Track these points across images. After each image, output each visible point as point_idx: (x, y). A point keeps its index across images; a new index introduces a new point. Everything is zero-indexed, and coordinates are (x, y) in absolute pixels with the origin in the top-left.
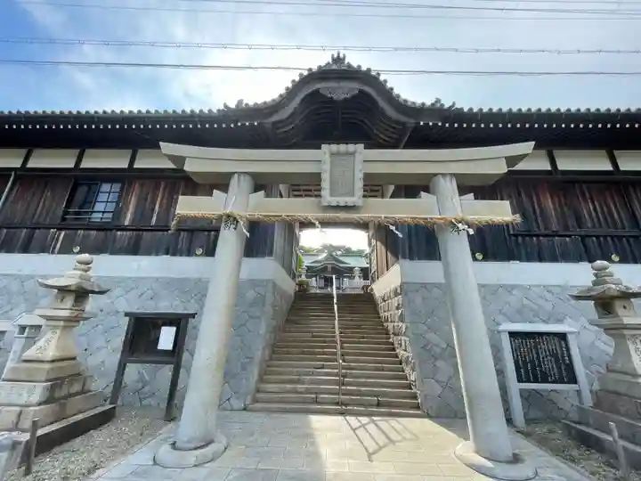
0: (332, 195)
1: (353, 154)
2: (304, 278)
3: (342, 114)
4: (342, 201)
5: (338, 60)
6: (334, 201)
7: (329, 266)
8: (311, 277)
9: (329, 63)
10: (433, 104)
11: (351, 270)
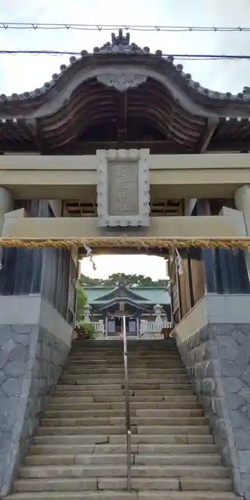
0: (110, 213)
1: (135, 162)
2: (87, 321)
3: (129, 105)
4: (123, 220)
5: (121, 40)
6: (113, 221)
7: (122, 304)
8: (97, 319)
9: (108, 44)
10: (240, 95)
11: (151, 307)
